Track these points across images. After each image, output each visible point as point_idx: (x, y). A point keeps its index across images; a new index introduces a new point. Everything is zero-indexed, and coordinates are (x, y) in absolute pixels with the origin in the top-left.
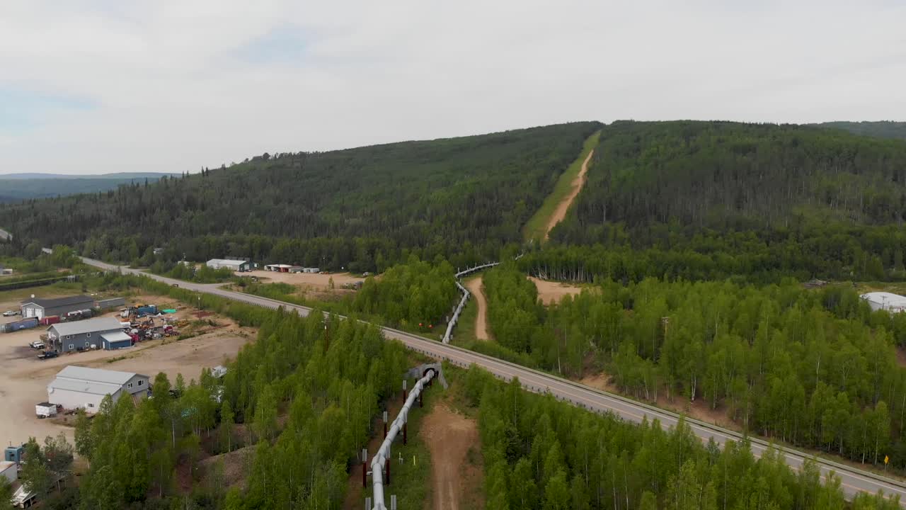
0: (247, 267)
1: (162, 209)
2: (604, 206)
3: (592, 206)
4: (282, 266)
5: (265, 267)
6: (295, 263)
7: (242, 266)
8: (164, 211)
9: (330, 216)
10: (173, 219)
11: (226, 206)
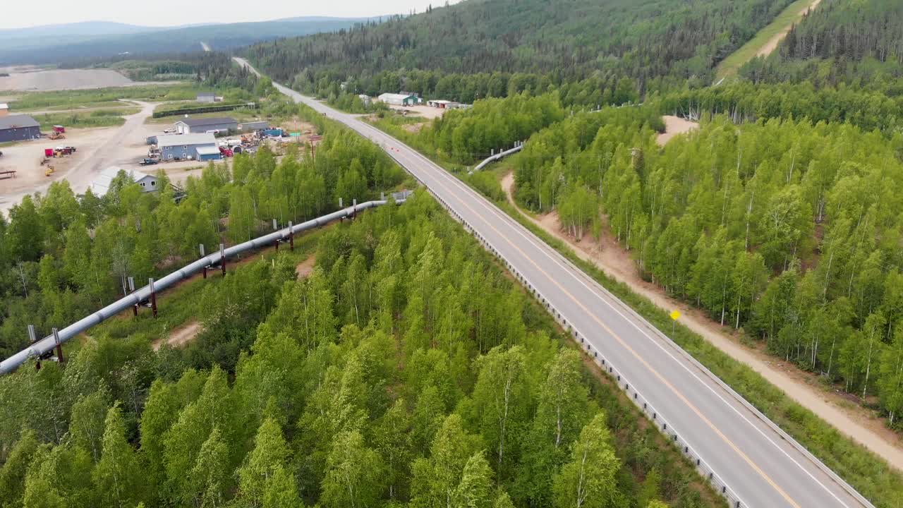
0: (411, 102)
1: (378, 45)
2: (815, 38)
3: (802, 38)
4: (441, 102)
5: (428, 103)
6: (454, 99)
7: (406, 100)
8: (379, 49)
9: (524, 51)
10: (385, 56)
11: (434, 43)
